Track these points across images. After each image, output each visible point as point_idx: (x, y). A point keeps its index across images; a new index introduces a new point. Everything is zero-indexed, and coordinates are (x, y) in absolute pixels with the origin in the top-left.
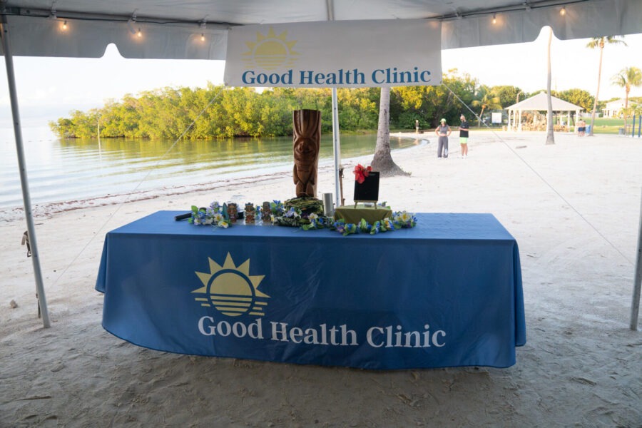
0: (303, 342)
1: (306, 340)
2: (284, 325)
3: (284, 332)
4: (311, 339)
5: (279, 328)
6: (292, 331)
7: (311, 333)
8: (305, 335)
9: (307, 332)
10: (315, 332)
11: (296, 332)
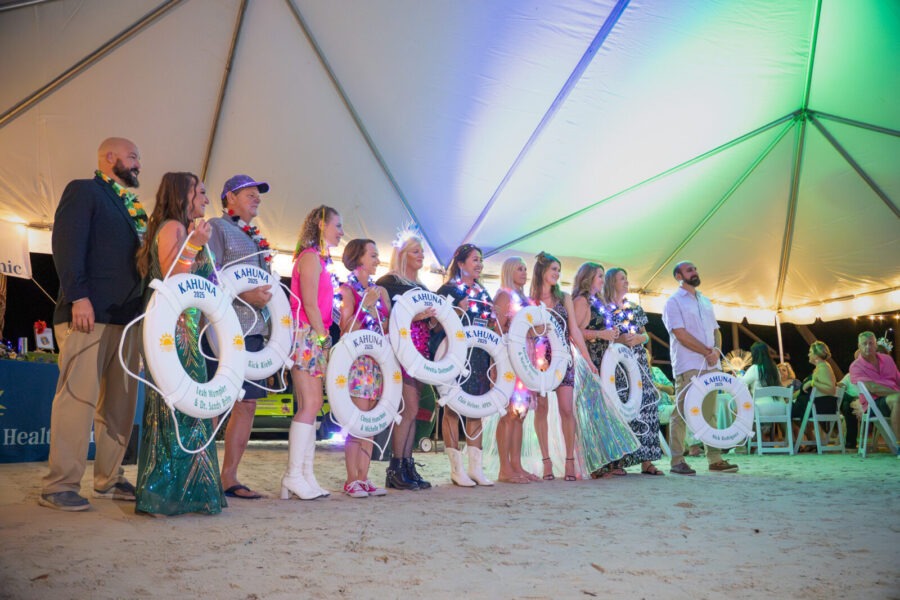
0: (28, 444)
1: (30, 442)
2: (14, 431)
3: (13, 436)
4: (33, 441)
5: (10, 433)
6: (20, 435)
7: (34, 435)
8: (29, 437)
9: (31, 435)
10: (37, 434)
11: (23, 435)
